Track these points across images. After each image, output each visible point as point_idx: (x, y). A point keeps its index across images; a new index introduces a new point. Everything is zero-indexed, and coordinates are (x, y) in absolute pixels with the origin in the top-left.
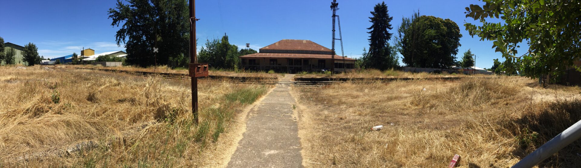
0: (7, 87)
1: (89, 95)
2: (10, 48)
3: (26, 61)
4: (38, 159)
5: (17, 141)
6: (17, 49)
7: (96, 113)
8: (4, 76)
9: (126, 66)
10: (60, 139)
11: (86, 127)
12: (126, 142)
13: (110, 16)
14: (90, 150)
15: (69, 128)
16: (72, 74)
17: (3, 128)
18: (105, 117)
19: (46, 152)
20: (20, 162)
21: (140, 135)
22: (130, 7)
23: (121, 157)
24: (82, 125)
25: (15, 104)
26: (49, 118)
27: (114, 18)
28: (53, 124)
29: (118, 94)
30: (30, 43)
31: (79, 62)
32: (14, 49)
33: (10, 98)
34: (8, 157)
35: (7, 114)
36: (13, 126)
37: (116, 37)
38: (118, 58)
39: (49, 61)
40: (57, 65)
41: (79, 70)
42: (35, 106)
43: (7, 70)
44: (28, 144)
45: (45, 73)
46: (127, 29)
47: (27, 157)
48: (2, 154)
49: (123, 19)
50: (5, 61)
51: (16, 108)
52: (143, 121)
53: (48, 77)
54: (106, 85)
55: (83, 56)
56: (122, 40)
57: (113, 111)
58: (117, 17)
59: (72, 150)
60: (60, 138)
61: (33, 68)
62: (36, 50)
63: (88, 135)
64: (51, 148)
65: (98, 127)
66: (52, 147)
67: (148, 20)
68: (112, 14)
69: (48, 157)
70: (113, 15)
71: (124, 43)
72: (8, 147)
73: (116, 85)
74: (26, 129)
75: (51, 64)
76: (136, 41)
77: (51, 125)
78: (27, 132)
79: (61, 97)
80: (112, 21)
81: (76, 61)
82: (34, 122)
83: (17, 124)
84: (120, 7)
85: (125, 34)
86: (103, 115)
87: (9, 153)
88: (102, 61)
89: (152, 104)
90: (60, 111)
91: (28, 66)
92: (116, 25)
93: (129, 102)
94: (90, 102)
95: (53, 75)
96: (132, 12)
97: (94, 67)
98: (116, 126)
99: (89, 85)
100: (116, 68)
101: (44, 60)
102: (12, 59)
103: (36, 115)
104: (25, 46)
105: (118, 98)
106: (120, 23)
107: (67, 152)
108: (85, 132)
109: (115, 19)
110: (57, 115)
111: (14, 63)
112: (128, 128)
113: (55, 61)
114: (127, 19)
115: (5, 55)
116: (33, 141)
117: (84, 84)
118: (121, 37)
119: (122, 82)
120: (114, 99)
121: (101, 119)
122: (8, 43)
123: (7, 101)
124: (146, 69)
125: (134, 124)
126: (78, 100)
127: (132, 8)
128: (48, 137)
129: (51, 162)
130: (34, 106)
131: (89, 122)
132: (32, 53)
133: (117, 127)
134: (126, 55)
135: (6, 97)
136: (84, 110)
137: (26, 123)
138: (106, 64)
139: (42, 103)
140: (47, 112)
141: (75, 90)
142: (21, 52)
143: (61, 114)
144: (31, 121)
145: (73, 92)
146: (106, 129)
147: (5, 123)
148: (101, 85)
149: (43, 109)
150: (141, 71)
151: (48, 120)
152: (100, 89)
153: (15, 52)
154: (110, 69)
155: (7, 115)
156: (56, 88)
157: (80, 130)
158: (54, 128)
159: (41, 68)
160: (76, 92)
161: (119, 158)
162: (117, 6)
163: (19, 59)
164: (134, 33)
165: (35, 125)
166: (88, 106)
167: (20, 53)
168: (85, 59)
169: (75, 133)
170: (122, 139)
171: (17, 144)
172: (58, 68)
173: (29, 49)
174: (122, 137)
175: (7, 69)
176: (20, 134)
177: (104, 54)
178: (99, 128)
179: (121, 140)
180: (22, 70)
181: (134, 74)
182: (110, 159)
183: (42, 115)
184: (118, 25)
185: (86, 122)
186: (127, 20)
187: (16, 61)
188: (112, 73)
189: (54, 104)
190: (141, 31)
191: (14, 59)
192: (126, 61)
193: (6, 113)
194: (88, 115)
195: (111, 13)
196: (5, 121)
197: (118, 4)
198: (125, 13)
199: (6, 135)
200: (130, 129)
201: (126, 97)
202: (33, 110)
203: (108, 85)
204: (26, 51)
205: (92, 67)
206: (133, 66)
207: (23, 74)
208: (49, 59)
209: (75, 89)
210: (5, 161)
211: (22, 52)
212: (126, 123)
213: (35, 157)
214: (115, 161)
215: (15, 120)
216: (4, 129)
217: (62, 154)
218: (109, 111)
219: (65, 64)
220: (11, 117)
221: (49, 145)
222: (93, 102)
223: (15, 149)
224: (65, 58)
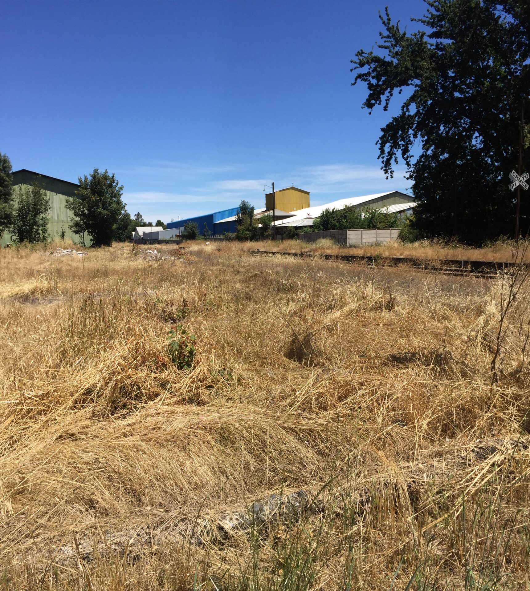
0: (21, 316)
1: (293, 341)
2: (31, 188)
3: (84, 230)
4: (122, 553)
5: (54, 494)
6: (52, 191)
7: (317, 399)
8: (11, 279)
9: (413, 242)
10: (196, 487)
11: (283, 447)
12: (417, 499)
13: (360, 76)
14: (297, 521)
15: (228, 451)
16: (237, 272)
17: (6, 454)
18: (345, 411)
19: (151, 531)
20: (63, 565)
21: (468, 481)
22: (426, 39)
23: (401, 547)
24: (269, 441)
25: (47, 373)
26: (160, 419)
27: (374, 82)
28: (173, 437)
29: (388, 335)
30: (96, 171)
31: (259, 232)
32: (42, 191)
33: (30, 354)
34: (22, 547)
35: (19, 408)
36: (41, 446)
37: (379, 146)
38: (386, 215)
39: (160, 229)
40: (189, 242)
41: (258, 258)
42: (114, 379)
43: (22, 261)
44: (91, 504)
45: (147, 271)
46: (416, 114)
47: (86, 547)
48: (4, 539)
49: (404, 83)
50: (13, 232)
51: (50, 387)
52: (480, 435)
53: (159, 282)
54: (347, 308)
55: (271, 213)
56: (399, 153)
57: (374, 392)
58: (383, 79)
59: (236, 522)
60: (196, 483)
61: (108, 255)
62: (117, 195)
63: (290, 472)
64: (167, 515)
65: (322, 445)
66: (170, 514)
67: (493, 76)
68: (365, 69)
69: (156, 547)
70: (368, 74)
71: (408, 164)
72: (23, 514)
73: (380, 308)
74: (83, 456)
75: (167, 238)
76: (446, 155)
77: (167, 440)
78: (87, 464)
79: (200, 348)
80: (366, 93)
81: (248, 230)
82: (111, 430)
83: (55, 438)
84: (393, 43)
85: (411, 132)
86: (340, 404)
87: (27, 536)
88: (334, 227)
89: (511, 374)
90: (198, 395)
91: (92, 246)
92: (380, 104)
93: (428, 365)
94: (297, 363)
95: (175, 276)
96: (433, 56)
97: (308, 247)
98: (384, 445)
99: (292, 307)
100: (378, 251)
101: (145, 225)
102: (36, 223)
103: (116, 408)
104: (80, 180)
105: (389, 351)
106: (392, 98)
107: (221, 528)
108: (281, 461)
109: (377, 85)
110: (188, 406)
111: (45, 238)
112: (425, 452)
113: (182, 229)
114: (417, 82)
115: (15, 213)
116: (107, 493)
117: (277, 305)
118: (395, 145)
119: (401, 297)
120: (373, 355)
121: (332, 418)
122: (24, 171)
123: (22, 363)
124: (482, 251)
125: (448, 440)
126: (258, 356)
127: (434, 41)
128: (157, 480)
129: (166, 563)
130: (110, 379)
131: (291, 429)
132: (104, 204)
133: (388, 448)
134: (413, 205)
135: (18, 350)
136: (276, 390)
137: (83, 436)
138: (345, 239)
139: (136, 367)
140: (153, 396)
141: (248, 326)
142: (67, 201)
143: (201, 403)
144: (102, 428)
145: (239, 332)
146: (351, 451)
147: (15, 438)
148: (330, 308)
149: (139, 388)
150: (465, 258)
151: (157, 423)
152: (327, 320)
153: (47, 202)
154: (360, 252)
155: (21, 410)
156: (184, 317)
157: (263, 455)
158: (176, 450)
159: (136, 254)
160: (250, 332)
161: (396, 552)
162: (382, 42)
163: (61, 225)
164: (442, 128)
165: (114, 443)
166: (289, 375)
167: (64, 204)
168: (278, 223)
169: (247, 466)
170: (406, 488)
171: (55, 505)
172: (192, 253)
173: (94, 192)
174: (404, 482)
175: (21, 257)
176: (64, 471)
177: (339, 205)
178: (327, 447)
179: (401, 491)
180: (73, 260)
181: (441, 270)
182: (366, 553)
183: (135, 408)
184: (387, 104)
185: (284, 428)
186: (416, 86)
187: (49, 231)
188: (367, 269)
189: (178, 372)
190: (467, 117)
191: (44, 225)
192: (413, 225)
193: (18, 404)
194: (291, 405)
195: (362, 65)
196: (15, 430)
197: (386, 33)
198: (411, 60)
199: (16, 477)
200: (430, 456)
201: (416, 349)
202: (107, 392)
203: (354, 305)
204: (84, 198)
205: (301, 248)
206: (435, 240)
207: (74, 275)
208: (159, 224)
209: (246, 320)
210: (15, 562)
211: (71, 199)
212: (417, 437)
213: (113, 547)
214: (381, 558)
215: (46, 425)
216: (12, 456)
217: (205, 534)
218: (360, 393)
219: (215, 240)
220: (34, 417)
221: (161, 505)
222: (306, 364)
223: (49, 520)
224: (215, 218)
